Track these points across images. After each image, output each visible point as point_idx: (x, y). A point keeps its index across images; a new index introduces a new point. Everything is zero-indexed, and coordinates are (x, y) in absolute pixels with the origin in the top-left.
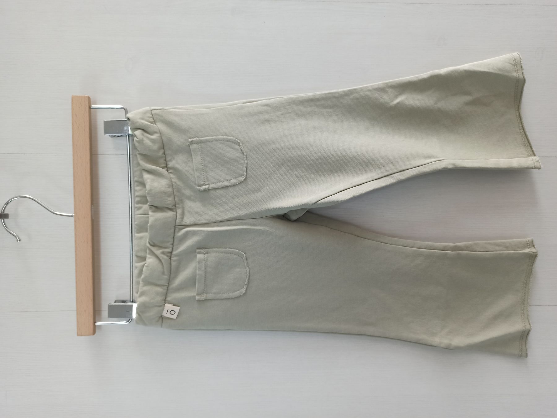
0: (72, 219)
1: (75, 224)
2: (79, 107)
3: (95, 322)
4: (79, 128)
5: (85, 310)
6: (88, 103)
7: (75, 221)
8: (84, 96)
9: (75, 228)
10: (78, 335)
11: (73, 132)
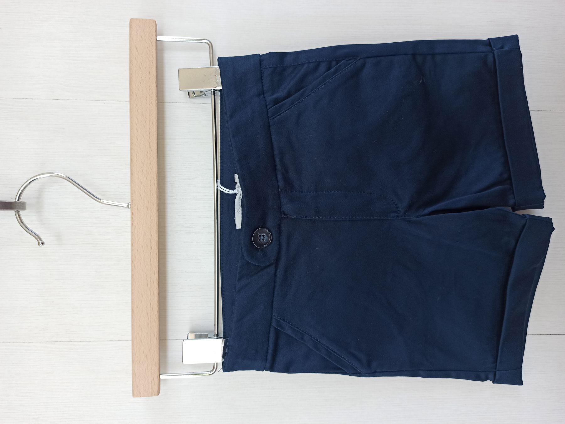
0: (128, 212)
1: (132, 218)
2: (141, 37)
3: (160, 375)
4: (140, 68)
5: (146, 356)
6: (154, 31)
7: (132, 214)
8: (150, 20)
9: (132, 224)
10: (134, 395)
11: (131, 74)
